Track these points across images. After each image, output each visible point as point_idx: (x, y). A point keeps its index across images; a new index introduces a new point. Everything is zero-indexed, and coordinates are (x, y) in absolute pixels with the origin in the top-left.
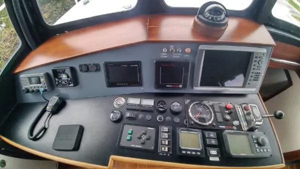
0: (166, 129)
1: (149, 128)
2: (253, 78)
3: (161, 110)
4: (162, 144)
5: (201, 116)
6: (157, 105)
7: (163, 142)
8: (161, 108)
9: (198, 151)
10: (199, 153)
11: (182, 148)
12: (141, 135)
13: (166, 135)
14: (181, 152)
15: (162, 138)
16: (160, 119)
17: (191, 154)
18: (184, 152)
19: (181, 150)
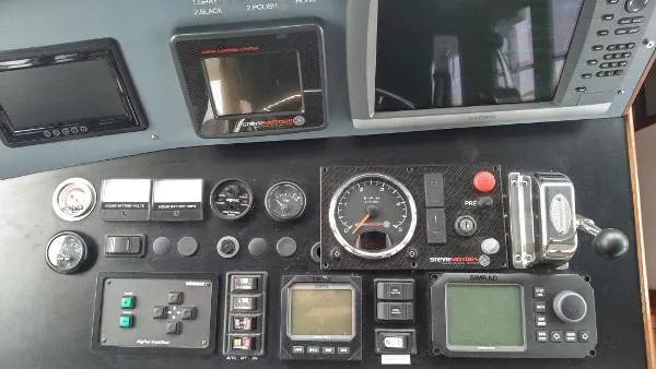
0: (246, 282)
1: (189, 283)
2: (595, 69)
3: (232, 215)
4: (235, 330)
5: (374, 225)
6: (216, 199)
7: (237, 322)
8: (232, 207)
9: (343, 344)
10: (344, 350)
11: (295, 338)
12: (166, 309)
13: (245, 302)
14: (290, 350)
15: (236, 311)
16: (228, 248)
17: (321, 354)
18: (298, 349)
19: (289, 344)
